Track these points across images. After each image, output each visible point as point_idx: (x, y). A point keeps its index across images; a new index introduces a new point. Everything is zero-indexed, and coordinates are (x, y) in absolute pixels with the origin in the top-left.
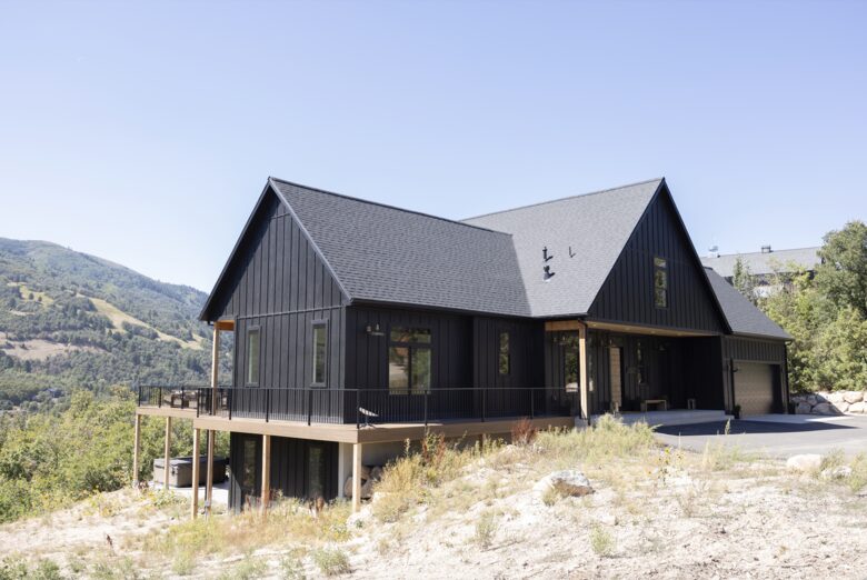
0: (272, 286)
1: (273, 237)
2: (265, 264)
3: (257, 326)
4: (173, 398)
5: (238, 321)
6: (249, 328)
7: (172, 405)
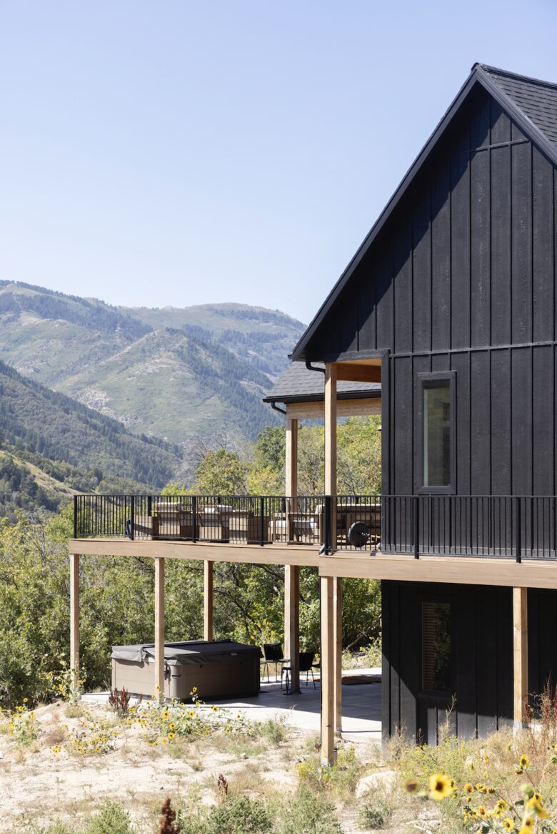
0: (481, 289)
1: (480, 189)
2: (460, 246)
3: (444, 373)
4: (157, 521)
5: (391, 361)
6: (424, 375)
7: (156, 535)
